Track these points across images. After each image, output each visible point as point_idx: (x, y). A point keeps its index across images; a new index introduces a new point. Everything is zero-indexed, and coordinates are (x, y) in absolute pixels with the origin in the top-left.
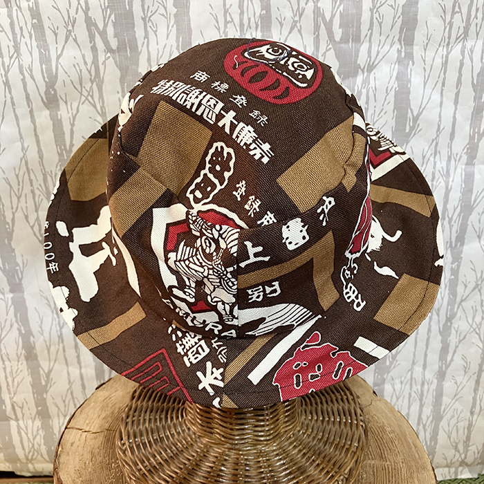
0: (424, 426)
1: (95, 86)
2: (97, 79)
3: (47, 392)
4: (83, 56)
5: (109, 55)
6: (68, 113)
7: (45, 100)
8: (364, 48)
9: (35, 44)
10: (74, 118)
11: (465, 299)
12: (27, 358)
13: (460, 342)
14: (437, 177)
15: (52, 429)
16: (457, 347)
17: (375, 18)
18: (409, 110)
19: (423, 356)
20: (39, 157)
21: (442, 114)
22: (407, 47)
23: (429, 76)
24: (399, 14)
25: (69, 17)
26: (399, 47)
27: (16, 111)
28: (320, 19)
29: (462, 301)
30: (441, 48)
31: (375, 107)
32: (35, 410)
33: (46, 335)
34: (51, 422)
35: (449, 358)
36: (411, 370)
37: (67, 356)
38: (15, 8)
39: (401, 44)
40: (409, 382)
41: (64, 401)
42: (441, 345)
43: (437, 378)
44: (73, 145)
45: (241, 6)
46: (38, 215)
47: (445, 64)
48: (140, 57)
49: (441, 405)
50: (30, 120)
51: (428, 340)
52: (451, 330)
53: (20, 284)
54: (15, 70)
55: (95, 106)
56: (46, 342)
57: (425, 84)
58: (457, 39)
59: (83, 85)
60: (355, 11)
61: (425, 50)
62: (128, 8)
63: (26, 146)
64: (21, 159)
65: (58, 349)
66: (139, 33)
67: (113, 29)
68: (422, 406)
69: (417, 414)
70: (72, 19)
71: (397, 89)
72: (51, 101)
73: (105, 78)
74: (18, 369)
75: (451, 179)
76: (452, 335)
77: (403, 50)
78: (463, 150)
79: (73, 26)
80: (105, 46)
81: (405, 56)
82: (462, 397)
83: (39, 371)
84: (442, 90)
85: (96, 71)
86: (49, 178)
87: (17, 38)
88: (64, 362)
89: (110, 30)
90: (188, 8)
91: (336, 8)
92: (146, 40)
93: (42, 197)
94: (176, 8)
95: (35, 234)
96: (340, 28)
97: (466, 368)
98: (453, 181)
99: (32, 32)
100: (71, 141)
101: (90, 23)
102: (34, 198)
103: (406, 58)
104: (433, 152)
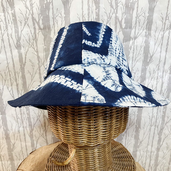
0: (151, 168)
1: (34, 42)
2: (35, 39)
3: (13, 151)
4: (31, 31)
5: (40, 30)
6: (25, 51)
7: (16, 46)
8: (133, 31)
9: (13, 26)
10: (27, 53)
11: (168, 122)
12: (6, 139)
13: (165, 138)
14: (159, 78)
15: (15, 164)
16: (164, 139)
17: (137, 20)
18: (149, 54)
19: (152, 142)
20: (13, 66)
21: (161, 55)
22: (149, 31)
23: (157, 42)
24: (146, 19)
25: (26, 17)
26: (146, 31)
27: (6, 50)
28: (117, 20)
29: (167, 123)
30: (161, 32)
31: (136, 52)
32: (8, 158)
33: (14, 130)
34: (14, 162)
35: (161, 144)
36: (147, 147)
37: (21, 138)
38: (6, 13)
39: (146, 30)
40: (146, 151)
41: (19, 155)
42: (158, 139)
43: (156, 150)
44: (26, 62)
45: (88, 15)
46: (12, 87)
47: (163, 38)
48: (51, 32)
49: (158, 160)
50: (10, 53)
51: (153, 137)
52: (162, 133)
53: (5, 112)
54: (6, 35)
55: (34, 49)
56: (13, 133)
57: (155, 44)
58: (167, 29)
59: (30, 41)
60: (130, 18)
61: (155, 32)
62: (47, 14)
63: (9, 62)
64: (7, 67)
65: (18, 136)
66: (51, 23)
67: (42, 21)
68: (150, 160)
69: (149, 163)
70: (27, 17)
71: (145, 46)
72: (18, 47)
73: (38, 39)
74: (3, 142)
75: (164, 79)
76: (162, 135)
77: (147, 32)
78: (168, 69)
79: (27, 20)
80: (39, 27)
81: (148, 34)
82: (165, 158)
83: (10, 143)
84: (161, 47)
85: (35, 36)
86: (17, 74)
87: (7, 24)
88: (20, 140)
89: (41, 22)
90: (69, 15)
91: (123, 16)
92: (54, 25)
93: (14, 80)
94: (65, 14)
95: (11, 94)
96: (124, 23)
97: (167, 147)
98: (164, 80)
99: (13, 22)
100: (25, 61)
101: (33, 19)
102: (11, 81)
103: (148, 35)
104: (158, 69)
